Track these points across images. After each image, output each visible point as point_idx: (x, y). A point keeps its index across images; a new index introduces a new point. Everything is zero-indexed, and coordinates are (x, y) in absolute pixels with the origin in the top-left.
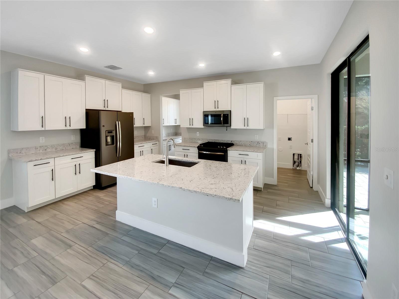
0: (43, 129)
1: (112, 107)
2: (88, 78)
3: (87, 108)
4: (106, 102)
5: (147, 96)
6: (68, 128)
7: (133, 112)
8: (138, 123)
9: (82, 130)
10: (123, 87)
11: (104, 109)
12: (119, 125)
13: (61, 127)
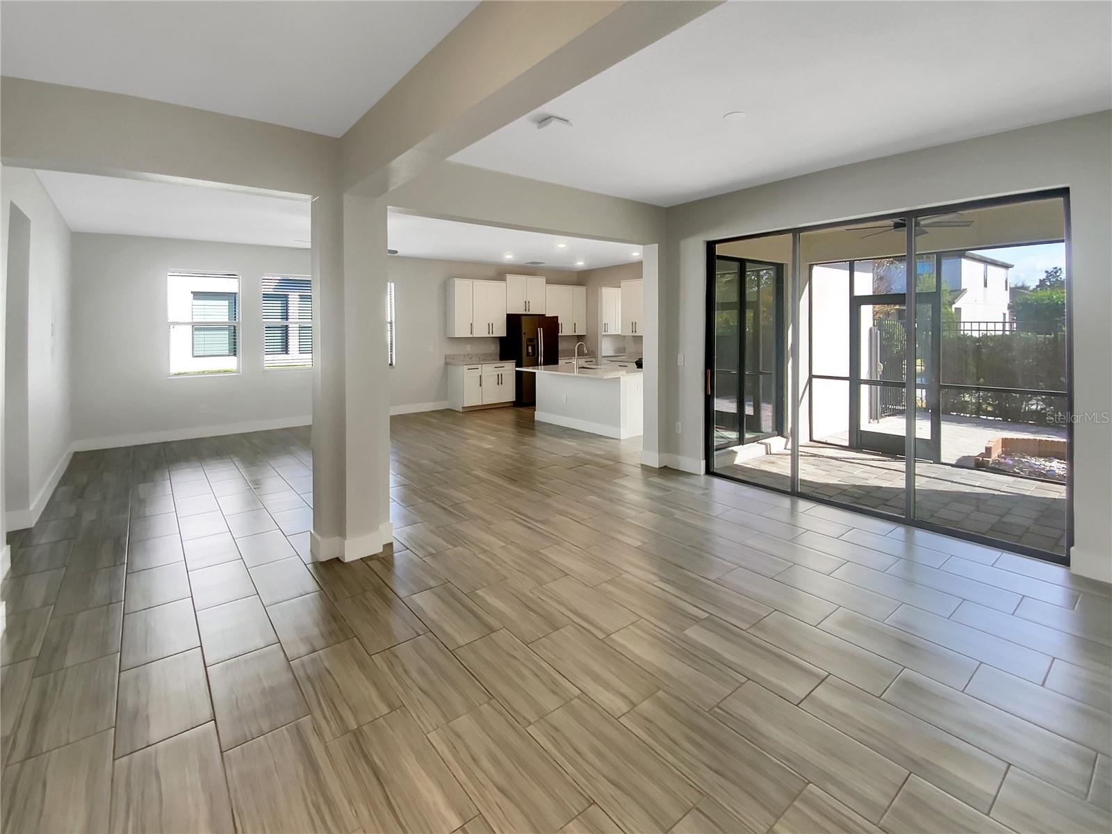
0: (471, 336)
1: (534, 310)
2: (509, 277)
3: (508, 313)
4: (527, 303)
5: (580, 291)
6: (491, 335)
7: (557, 317)
8: (565, 330)
9: (501, 339)
10: (547, 282)
11: (525, 313)
12: (541, 331)
13: (485, 335)
